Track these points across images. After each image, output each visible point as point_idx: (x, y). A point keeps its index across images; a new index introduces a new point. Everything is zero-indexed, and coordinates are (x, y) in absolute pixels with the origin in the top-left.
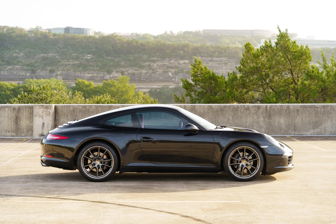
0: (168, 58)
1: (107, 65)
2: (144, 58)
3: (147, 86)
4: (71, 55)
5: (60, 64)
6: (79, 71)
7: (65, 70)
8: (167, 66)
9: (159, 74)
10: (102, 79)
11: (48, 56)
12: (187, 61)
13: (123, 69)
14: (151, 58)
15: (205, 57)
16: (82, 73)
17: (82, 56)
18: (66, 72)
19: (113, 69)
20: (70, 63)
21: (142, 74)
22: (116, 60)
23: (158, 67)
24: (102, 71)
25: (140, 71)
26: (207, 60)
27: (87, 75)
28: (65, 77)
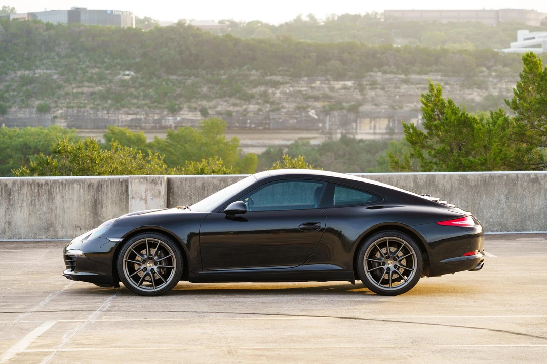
0: (305, 76)
1: (169, 94)
2: (252, 78)
3: (261, 141)
4: (87, 72)
5: (62, 92)
6: (104, 108)
7: (73, 107)
8: (306, 94)
9: (287, 113)
10: (157, 125)
11: (35, 74)
12: (350, 84)
13: (204, 103)
14: (269, 78)
15: (391, 73)
16: (112, 112)
17: (110, 74)
18: (75, 111)
19: (181, 103)
20: (85, 90)
21: (248, 112)
22: (189, 82)
23: (285, 97)
24: (156, 107)
25: (244, 107)
26: (395, 79)
27: (123, 116)
28: (73, 122)
